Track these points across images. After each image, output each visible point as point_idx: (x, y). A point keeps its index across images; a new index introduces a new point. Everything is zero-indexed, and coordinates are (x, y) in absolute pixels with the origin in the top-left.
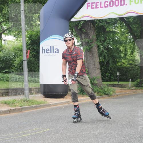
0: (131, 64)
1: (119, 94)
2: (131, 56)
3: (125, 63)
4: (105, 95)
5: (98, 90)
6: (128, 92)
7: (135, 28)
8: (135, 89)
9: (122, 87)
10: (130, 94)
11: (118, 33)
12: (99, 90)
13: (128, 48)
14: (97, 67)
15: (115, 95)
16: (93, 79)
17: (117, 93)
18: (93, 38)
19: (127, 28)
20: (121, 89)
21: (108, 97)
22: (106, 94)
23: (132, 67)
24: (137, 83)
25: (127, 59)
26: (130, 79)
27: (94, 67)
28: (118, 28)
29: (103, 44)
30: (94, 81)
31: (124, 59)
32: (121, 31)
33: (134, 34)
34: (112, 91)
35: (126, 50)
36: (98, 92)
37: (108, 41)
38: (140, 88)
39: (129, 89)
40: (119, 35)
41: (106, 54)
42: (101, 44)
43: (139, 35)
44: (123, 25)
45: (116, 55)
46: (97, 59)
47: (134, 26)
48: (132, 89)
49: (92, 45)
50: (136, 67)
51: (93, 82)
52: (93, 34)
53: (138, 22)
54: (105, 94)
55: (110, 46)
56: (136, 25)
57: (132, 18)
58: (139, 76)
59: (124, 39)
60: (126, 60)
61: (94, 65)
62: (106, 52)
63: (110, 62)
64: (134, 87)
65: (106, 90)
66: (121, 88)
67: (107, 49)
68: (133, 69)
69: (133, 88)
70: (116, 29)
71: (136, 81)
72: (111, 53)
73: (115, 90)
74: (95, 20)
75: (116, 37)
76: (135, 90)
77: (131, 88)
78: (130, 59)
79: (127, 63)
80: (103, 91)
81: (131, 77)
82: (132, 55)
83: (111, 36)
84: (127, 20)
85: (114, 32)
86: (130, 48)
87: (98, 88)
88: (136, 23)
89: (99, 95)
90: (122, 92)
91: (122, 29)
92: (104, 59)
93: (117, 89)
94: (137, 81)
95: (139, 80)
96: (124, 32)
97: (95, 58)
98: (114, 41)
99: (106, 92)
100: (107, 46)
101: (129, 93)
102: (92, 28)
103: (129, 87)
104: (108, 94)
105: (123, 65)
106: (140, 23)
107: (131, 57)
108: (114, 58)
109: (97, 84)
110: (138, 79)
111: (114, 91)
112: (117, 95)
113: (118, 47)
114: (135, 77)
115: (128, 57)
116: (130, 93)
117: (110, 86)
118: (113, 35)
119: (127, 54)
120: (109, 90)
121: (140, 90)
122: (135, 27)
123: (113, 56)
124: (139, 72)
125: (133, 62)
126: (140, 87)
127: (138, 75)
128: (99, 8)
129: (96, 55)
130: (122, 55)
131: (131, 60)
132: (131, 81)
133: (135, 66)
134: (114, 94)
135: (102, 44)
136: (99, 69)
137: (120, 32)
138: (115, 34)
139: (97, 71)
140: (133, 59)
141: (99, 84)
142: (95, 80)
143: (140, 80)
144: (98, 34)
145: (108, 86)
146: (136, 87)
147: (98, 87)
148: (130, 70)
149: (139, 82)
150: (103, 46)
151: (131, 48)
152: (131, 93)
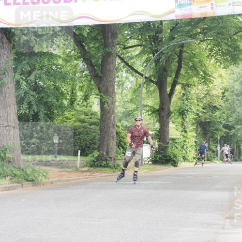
0: (83, 121)
1: (56, 181)
2: (83, 105)
3: (70, 119)
4: (27, 183)
5: (12, 171)
6: (74, 176)
7: (94, 49)
8: (87, 171)
9: (62, 167)
10: (78, 181)
11: (60, 57)
12: (14, 172)
13: (77, 88)
14: (13, 125)
15: (46, 183)
16: (3, 150)
17: (52, 178)
18: (5, 64)
19: (76, 48)
20: (60, 172)
21: (33, 186)
22: (30, 181)
23: (84, 127)
24: (93, 159)
25: (75, 110)
26: (79, 151)
27: (6, 124)
28: (59, 46)
29: (26, 78)
30: (5, 153)
31: (70, 111)
32: (64, 53)
33: (91, 61)
34: (41, 174)
35: (74, 92)
36: (13, 175)
37: (39, 72)
38: (98, 169)
39: (77, 170)
40: (60, 62)
41: (32, 99)
42: (22, 78)
43: (100, 63)
44: (69, 43)
45: (54, 100)
46: (13, 107)
47: (91, 45)
48: (83, 172)
49: (5, 80)
50: (93, 126)
51: (2, 155)
52: (7, 57)
53: (99, 38)
54: (28, 180)
55: (41, 83)
56: (94, 44)
57: (87, 29)
58: (98, 145)
59: (71, 70)
60: (74, 113)
61: (7, 120)
62: (33, 95)
63: (41, 115)
64: (87, 166)
65: (29, 171)
66: (60, 168)
67: (36, 88)
68: (87, 132)
69: (83, 169)
70: (55, 50)
71: (91, 155)
72: (43, 98)
73: (47, 173)
74: (11, 28)
75: (54, 64)
76: (87, 174)
77: (80, 169)
78: (81, 111)
79: (74, 119)
80: (23, 173)
81: (82, 146)
82: (85, 103)
83: (44, 63)
84: (77, 33)
85: (50, 56)
86: (81, 88)
87: (12, 168)
88: (95, 39)
89: (15, 183)
90: (61, 176)
91: (67, 49)
92: (29, 109)
93: (53, 171)
94: (93, 156)
95: (96, 154)
96: (71, 56)
97: (9, 105)
98: (49, 72)
99: (28, 176)
100: (36, 83)
101: (75, 179)
102: (5, 45)
103: (76, 167)
104: (33, 180)
105: (66, 122)
106: (102, 39)
107: (83, 107)
108: (48, 107)
109: (12, 160)
110: (96, 151)
111: (44, 174)
112: (52, 183)
113: (57, 85)
114: (89, 147)
115: (78, 108)
116: (77, 179)
117: (37, 164)
118: (49, 60)
119: (74, 101)
120: (35, 172)
121: (97, 172)
122: (92, 47)
123: (46, 103)
124: (98, 137)
125: (87, 117)
126: (98, 166)
127: (95, 144)
128: (12, 4)
129: (11, 100)
130: (66, 102)
131: (83, 112)
132: (81, 155)
133: (90, 125)
134: (44, 180)
135: (24, 78)
136: (16, 130)
137: (62, 56)
138: (52, 58)
139: (12, 132)
140: (86, 111)
141: (16, 159)
142: (8, 151)
143: (99, 153)
144: (17, 57)
145: (33, 164)
146: (91, 166)
147: (13, 166)
148: (80, 133)
149: (96, 158)
150: (27, 82)
151: (85, 89)
152: (80, 179)
